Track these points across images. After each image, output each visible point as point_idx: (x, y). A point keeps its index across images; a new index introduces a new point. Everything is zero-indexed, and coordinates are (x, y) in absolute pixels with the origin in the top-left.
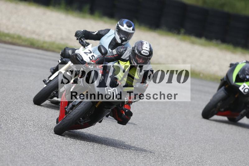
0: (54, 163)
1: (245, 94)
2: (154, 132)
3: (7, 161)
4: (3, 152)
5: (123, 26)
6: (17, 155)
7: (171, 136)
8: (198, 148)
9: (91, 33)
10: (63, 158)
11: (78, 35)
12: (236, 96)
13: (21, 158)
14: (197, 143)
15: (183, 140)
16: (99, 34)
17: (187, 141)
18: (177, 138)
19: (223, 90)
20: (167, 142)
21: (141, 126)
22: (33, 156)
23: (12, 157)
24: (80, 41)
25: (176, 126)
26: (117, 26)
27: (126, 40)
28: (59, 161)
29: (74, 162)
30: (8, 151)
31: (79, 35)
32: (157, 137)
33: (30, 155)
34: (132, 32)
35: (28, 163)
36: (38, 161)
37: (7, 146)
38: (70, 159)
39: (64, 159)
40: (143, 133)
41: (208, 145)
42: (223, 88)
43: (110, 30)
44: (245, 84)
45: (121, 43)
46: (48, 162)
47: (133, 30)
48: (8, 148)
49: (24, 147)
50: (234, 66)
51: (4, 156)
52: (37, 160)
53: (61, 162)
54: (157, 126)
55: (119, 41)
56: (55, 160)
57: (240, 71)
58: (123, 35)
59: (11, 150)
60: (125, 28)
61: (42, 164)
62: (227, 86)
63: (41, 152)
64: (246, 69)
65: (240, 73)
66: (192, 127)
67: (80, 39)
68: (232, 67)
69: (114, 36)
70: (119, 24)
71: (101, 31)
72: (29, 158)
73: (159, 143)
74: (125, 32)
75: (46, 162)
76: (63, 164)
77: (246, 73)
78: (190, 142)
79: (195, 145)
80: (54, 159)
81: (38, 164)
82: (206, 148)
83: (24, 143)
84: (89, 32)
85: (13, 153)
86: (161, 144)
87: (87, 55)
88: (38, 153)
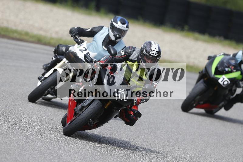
0: (60, 157)
1: (224, 86)
2: (159, 126)
3: (15, 154)
4: (11, 145)
5: (117, 23)
6: (25, 149)
7: (175, 131)
8: (201, 142)
9: (85, 30)
10: (69, 151)
11: (72, 32)
12: (215, 89)
13: (28, 151)
14: (200, 137)
15: (187, 134)
16: (92, 30)
17: (191, 135)
18: (181, 132)
19: (202, 83)
20: (171, 136)
21: (146, 120)
22: (40, 150)
23: (19, 151)
24: (75, 38)
25: (180, 120)
26: (111, 24)
27: (120, 38)
28: (65, 154)
29: (80, 156)
30: (16, 144)
31: (74, 32)
32: (161, 131)
33: (37, 149)
34: (126, 29)
35: (35, 157)
36: (46, 154)
37: (15, 140)
38: (76, 153)
39: (70, 153)
40: (147, 127)
41: (211, 139)
42: (202, 81)
43: (104, 27)
44: (224, 76)
45: (114, 40)
46: (55, 155)
47: (127, 27)
48: (16, 142)
49: (32, 141)
50: (212, 59)
51: (12, 150)
52: (44, 153)
53: (68, 156)
54: (161, 121)
55: (113, 38)
56: (62, 154)
57: (219, 64)
58: (117, 32)
59: (19, 144)
60: (119, 25)
61: (49, 157)
62: (206, 79)
63: (47, 146)
64: (225, 61)
65: (219, 66)
66: (195, 122)
67: (75, 36)
68: (210, 60)
69: (108, 33)
70: (113, 21)
71: (95, 28)
72: (36, 151)
73: (164, 138)
74: (119, 29)
75: (52, 156)
76: (70, 157)
77: (224, 66)
78: (194, 136)
79: (198, 139)
80: (60, 152)
81: (45, 157)
82: (210, 142)
83: (32, 137)
84: (83, 29)
85: (21, 147)
86: (165, 138)
87: (82, 52)
88: (45, 146)
